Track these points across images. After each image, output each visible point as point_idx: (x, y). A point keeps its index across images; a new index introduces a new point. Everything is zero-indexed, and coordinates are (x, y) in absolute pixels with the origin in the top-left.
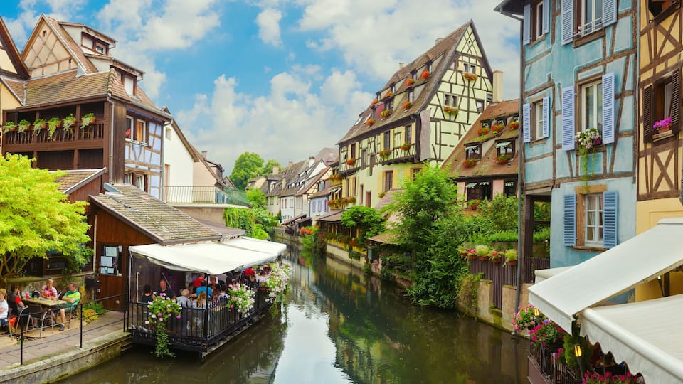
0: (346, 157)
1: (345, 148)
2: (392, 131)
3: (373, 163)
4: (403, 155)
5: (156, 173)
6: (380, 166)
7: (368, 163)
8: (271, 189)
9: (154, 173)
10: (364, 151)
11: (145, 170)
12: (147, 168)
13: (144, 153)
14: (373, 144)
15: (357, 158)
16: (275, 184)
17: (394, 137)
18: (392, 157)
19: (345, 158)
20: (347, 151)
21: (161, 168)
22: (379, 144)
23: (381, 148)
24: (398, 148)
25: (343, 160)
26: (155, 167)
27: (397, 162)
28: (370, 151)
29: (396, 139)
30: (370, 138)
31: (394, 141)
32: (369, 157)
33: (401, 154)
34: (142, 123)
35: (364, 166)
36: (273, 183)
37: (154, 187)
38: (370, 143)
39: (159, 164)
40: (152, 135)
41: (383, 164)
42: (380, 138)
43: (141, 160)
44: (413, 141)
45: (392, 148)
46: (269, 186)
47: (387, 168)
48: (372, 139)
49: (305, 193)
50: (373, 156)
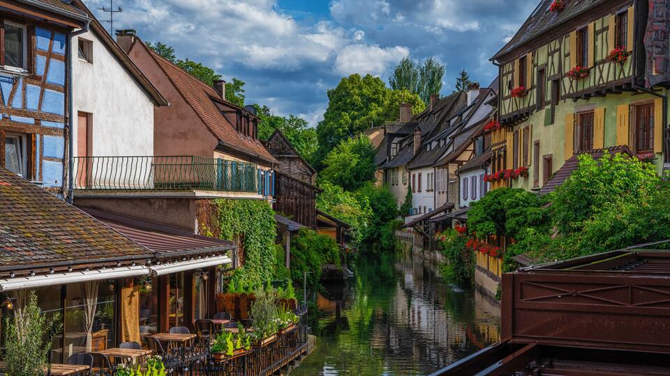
0: (510, 85)
1: (508, 67)
2: (591, 25)
3: (557, 98)
4: (611, 78)
5: (56, 129)
6: (569, 101)
7: (549, 98)
8: (393, 152)
9: (51, 131)
10: (542, 72)
11: (27, 125)
12: (31, 121)
13: (24, 89)
14: (556, 55)
15: (528, 86)
16: (401, 143)
17: (595, 40)
18: (590, 83)
19: (510, 87)
20: (513, 71)
21: (68, 120)
22: (568, 55)
23: (570, 65)
24: (603, 62)
25: (507, 93)
26: (52, 117)
27: (601, 92)
28: (552, 72)
29: (599, 43)
30: (552, 44)
31: (595, 47)
32: (550, 82)
33: (608, 74)
34: (20, 31)
35: (540, 105)
36: (396, 140)
37: (51, 159)
38: (551, 54)
39: (62, 113)
40: (43, 54)
41: (576, 97)
42: (570, 43)
43: (17, 104)
44: (630, 46)
45: (590, 64)
46: (389, 147)
47: (583, 106)
48: (554, 45)
49: (453, 161)
50: (557, 83)
